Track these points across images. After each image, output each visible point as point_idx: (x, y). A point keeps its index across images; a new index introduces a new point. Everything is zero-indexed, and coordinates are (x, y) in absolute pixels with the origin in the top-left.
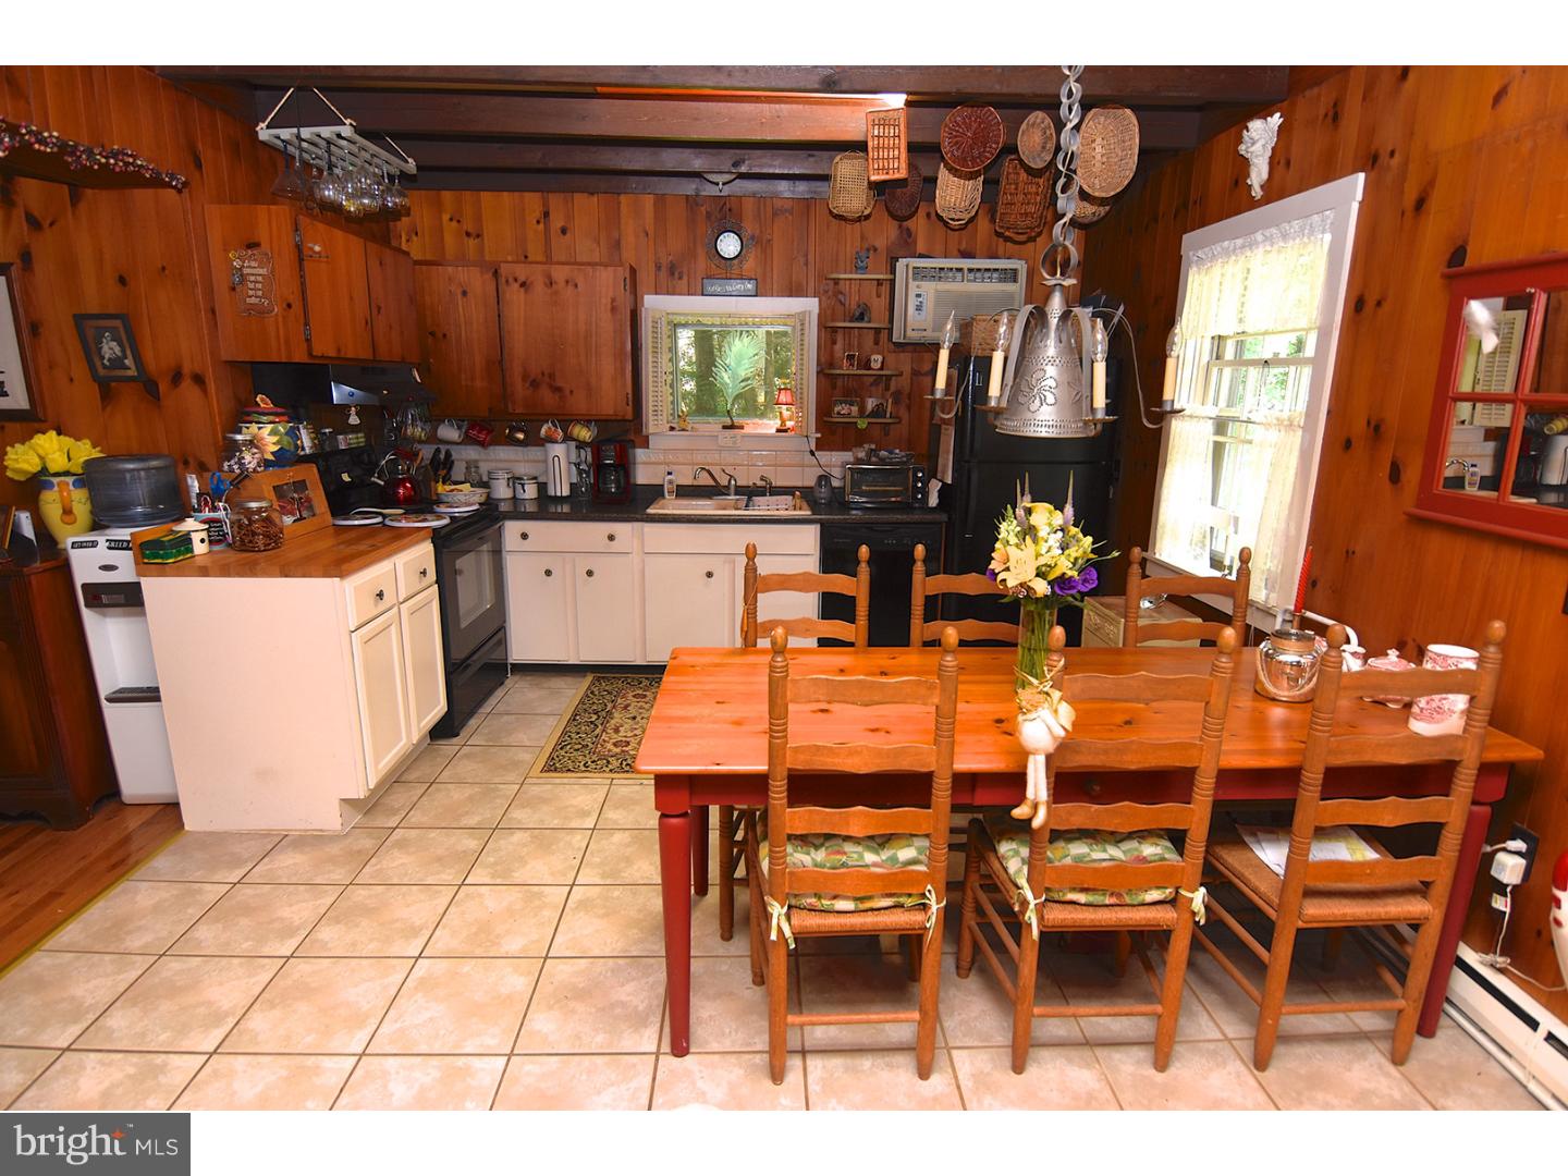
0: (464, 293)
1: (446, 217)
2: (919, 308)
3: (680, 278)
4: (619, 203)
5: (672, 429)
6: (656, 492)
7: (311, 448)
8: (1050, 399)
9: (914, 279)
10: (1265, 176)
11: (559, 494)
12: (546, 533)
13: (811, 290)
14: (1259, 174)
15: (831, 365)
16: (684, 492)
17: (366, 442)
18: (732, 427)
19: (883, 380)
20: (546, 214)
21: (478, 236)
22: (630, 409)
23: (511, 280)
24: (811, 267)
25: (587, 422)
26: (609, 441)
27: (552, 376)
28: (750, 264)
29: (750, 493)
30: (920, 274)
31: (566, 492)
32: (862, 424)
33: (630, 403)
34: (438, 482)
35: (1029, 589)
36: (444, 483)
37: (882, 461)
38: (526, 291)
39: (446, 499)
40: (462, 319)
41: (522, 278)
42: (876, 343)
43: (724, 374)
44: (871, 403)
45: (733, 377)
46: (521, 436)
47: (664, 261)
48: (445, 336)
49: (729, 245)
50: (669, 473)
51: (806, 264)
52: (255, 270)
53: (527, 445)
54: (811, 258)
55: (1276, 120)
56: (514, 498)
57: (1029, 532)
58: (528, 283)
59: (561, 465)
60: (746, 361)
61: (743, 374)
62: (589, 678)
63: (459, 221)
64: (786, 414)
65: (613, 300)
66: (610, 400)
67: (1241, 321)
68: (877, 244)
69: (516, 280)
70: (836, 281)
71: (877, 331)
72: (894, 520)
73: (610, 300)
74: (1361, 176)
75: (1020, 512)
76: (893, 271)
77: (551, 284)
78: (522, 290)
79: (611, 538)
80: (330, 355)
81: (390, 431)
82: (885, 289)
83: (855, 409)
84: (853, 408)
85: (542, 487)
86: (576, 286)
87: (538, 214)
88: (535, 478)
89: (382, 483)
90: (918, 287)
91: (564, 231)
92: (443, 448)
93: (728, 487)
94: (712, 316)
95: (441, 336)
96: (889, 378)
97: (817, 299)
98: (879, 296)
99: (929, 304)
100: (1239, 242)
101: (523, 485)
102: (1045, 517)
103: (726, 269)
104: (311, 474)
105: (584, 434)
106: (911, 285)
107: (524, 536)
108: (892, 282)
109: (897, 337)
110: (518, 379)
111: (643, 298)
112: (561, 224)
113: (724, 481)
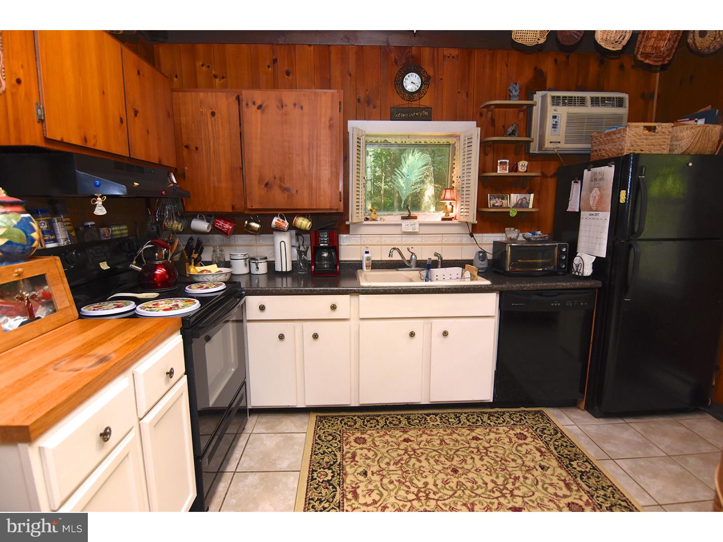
0: (213, 114)
1: (199, 64)
2: (555, 126)
3: (374, 107)
5: (367, 219)
6: (356, 268)
7: (66, 239)
9: (552, 105)
11: (284, 270)
12: (277, 305)
15: (489, 170)
16: (377, 265)
17: (128, 233)
18: (409, 218)
20: (275, 61)
21: (223, 78)
22: (342, 203)
23: (250, 104)
26: (323, 229)
27: (282, 179)
28: (425, 98)
29: (427, 266)
30: (556, 101)
31: (289, 269)
32: (512, 212)
33: (342, 200)
34: (190, 264)
36: (195, 265)
38: (262, 112)
39: (196, 279)
40: (211, 134)
41: (259, 103)
43: (400, 180)
45: (407, 182)
46: (256, 226)
47: (363, 95)
48: (197, 148)
49: (412, 82)
50: (367, 252)
53: (261, 233)
56: (250, 273)
58: (263, 106)
59: (287, 248)
60: (417, 170)
61: (413, 179)
63: (208, 67)
64: (449, 207)
65: (331, 119)
66: (326, 200)
69: (254, 103)
72: (561, 287)
73: (328, 119)
77: (282, 106)
78: (259, 111)
79: (334, 308)
80: (74, 142)
81: (152, 224)
82: (525, 113)
84: (504, 201)
85: (271, 265)
86: (302, 108)
87: (268, 61)
88: (266, 258)
89: (141, 269)
90: (555, 110)
91: (288, 73)
92: (195, 237)
93: (409, 261)
94: (395, 136)
95: (194, 149)
97: (477, 123)
99: (562, 124)
101: (257, 264)
104: (53, 268)
105: (304, 223)
106: (547, 109)
107: (262, 308)
109: (534, 149)
110: (255, 182)
111: (349, 122)
112: (286, 68)
113: (407, 257)
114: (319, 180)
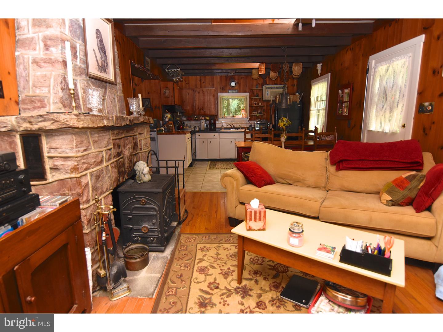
0: (188, 94)
2: (267, 94)
3: (224, 90)
4: (213, 77)
5: (223, 117)
6: (220, 128)
8: (284, 103)
9: (267, 89)
10: (320, 72)
11: (203, 129)
12: (203, 135)
13: (248, 91)
14: (319, 72)
15: (252, 105)
16: (226, 128)
18: (234, 117)
19: (261, 107)
20: (201, 80)
22: (216, 113)
24: (248, 87)
25: (208, 116)
26: (212, 120)
27: (203, 108)
28: (237, 88)
29: (237, 128)
30: (268, 88)
32: (258, 115)
35: (283, 128)
37: (261, 121)
40: (188, 98)
42: (260, 101)
43: (231, 107)
44: (259, 111)
45: (233, 108)
46: (197, 119)
47: (222, 87)
49: (233, 84)
50: (222, 125)
51: (247, 87)
52: (167, 91)
53: (198, 121)
54: (248, 86)
55: (321, 64)
57: (283, 121)
59: (204, 124)
60: (236, 105)
61: (235, 107)
62: (210, 162)
63: (185, 81)
64: (243, 114)
65: (214, 93)
66: (213, 112)
67: (318, 94)
68: (260, 83)
70: (252, 90)
71: (260, 98)
74: (330, 73)
75: (281, 118)
76: (263, 88)
77: (203, 92)
78: (198, 93)
79: (214, 135)
82: (261, 91)
83: (256, 113)
85: (199, 128)
86: (207, 92)
87: (199, 80)
91: (204, 82)
93: (233, 128)
95: (184, 101)
96: (262, 107)
97: (249, 93)
98: (260, 92)
99: (269, 94)
100: (318, 82)
102: (285, 119)
103: (233, 89)
105: (208, 118)
106: (266, 90)
107: (199, 136)
108: (263, 90)
109: (264, 99)
110: (197, 109)
111: (218, 94)
112: (203, 81)
113: (232, 126)
114: (211, 108)
